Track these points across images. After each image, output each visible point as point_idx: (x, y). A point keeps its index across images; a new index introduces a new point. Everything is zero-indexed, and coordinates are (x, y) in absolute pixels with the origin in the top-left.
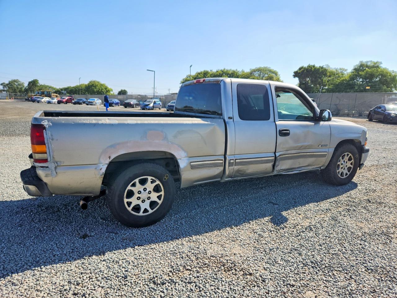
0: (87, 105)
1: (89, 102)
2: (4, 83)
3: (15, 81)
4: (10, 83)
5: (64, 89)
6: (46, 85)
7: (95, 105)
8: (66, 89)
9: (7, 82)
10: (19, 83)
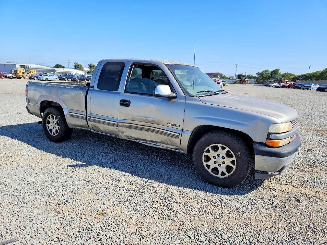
0: (303, 89)
1: (305, 87)
2: (258, 73)
3: (266, 71)
4: (262, 73)
5: (301, 76)
6: (289, 73)
7: (311, 90)
8: (302, 76)
9: (260, 72)
10: (269, 72)
